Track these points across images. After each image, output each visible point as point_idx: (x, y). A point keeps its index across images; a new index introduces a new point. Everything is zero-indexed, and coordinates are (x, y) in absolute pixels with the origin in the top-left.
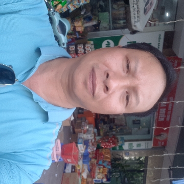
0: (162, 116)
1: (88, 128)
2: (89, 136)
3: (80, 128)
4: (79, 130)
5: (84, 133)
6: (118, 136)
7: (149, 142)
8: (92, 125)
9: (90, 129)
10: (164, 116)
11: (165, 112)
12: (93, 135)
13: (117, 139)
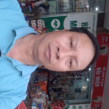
0: (97, 83)
1: (41, 93)
2: (42, 100)
3: (35, 94)
4: (34, 95)
5: (38, 98)
6: (64, 101)
7: (88, 104)
8: (45, 92)
9: (42, 95)
10: (99, 83)
11: (99, 79)
12: (45, 99)
13: (64, 102)
